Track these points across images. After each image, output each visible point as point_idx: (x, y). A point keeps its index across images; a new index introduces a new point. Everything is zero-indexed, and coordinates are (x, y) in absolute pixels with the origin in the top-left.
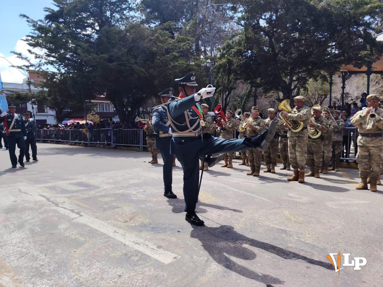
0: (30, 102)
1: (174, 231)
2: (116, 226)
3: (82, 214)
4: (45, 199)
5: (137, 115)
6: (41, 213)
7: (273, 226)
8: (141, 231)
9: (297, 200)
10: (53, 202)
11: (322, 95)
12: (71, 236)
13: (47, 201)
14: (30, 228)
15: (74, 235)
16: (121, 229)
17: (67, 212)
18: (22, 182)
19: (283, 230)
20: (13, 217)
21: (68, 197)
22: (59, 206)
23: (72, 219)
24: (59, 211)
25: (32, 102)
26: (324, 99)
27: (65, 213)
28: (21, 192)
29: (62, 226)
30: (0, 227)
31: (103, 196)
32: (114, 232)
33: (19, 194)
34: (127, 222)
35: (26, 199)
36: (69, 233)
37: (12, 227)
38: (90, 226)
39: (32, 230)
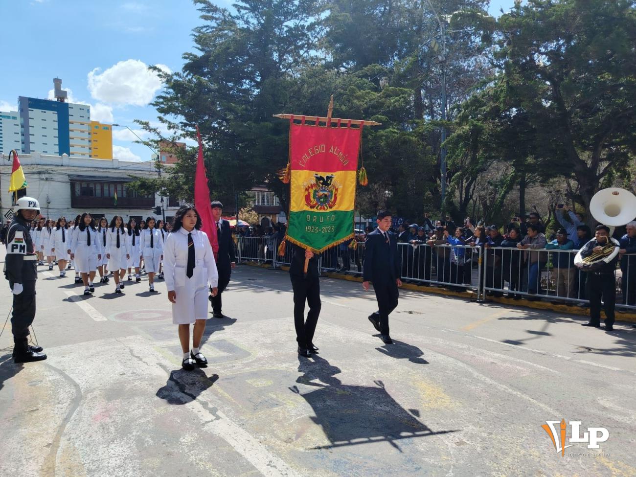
0: (159, 193)
2: (272, 449)
3: (219, 413)
4: (165, 375)
10: (177, 382)
14: (139, 436)
16: (280, 457)
17: (198, 407)
18: (136, 334)
20: (116, 409)
22: (186, 391)
25: (162, 193)
27: (193, 408)
28: (132, 354)
29: (187, 439)
30: (95, 427)
31: (255, 375)
32: (268, 465)
33: (130, 358)
34: (290, 440)
35: (139, 371)
36: (196, 457)
37: (112, 429)
38: (230, 443)
39: (140, 442)
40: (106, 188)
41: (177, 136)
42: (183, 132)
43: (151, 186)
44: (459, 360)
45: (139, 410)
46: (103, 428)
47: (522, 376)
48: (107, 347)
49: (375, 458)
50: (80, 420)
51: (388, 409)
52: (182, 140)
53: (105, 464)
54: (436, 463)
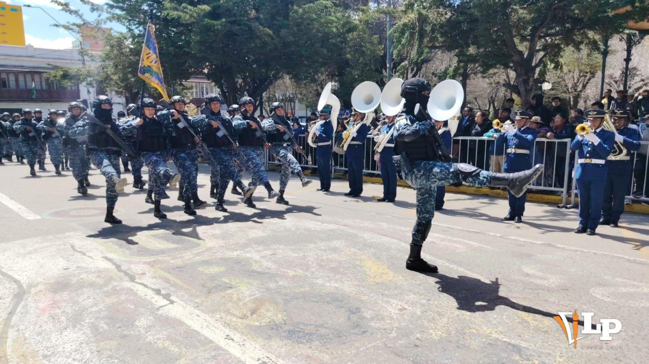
0: (84, 83)
1: (325, 340)
2: (229, 325)
3: (173, 298)
4: (113, 267)
5: (258, 106)
6: (107, 294)
7: (498, 336)
8: (269, 338)
9: (538, 282)
10: (126, 274)
11: (587, 73)
12: (156, 343)
13: (116, 271)
14: (92, 323)
15: (162, 341)
16: (237, 331)
17: (150, 294)
18: (75, 230)
19: (514, 346)
20: (64, 301)
21: (148, 263)
22: (136, 281)
23: (158, 309)
24: (135, 290)
25: (87, 84)
26: (589, 79)
27: (146, 295)
28: (74, 250)
29: (142, 322)
30: (45, 317)
31: (207, 263)
32: (225, 338)
33: (73, 254)
34: (246, 317)
35: (83, 265)
36: (154, 337)
37: (63, 319)
38: (187, 323)
39: (95, 328)
40: (21, 78)
41: (102, 20)
42: (108, 15)
43: (76, 76)
44: (401, 240)
45: (89, 300)
46: (53, 318)
47: (458, 252)
48: (45, 244)
49: (326, 326)
50: (27, 312)
51: (337, 285)
52: (108, 25)
53: (61, 349)
54: (381, 327)
